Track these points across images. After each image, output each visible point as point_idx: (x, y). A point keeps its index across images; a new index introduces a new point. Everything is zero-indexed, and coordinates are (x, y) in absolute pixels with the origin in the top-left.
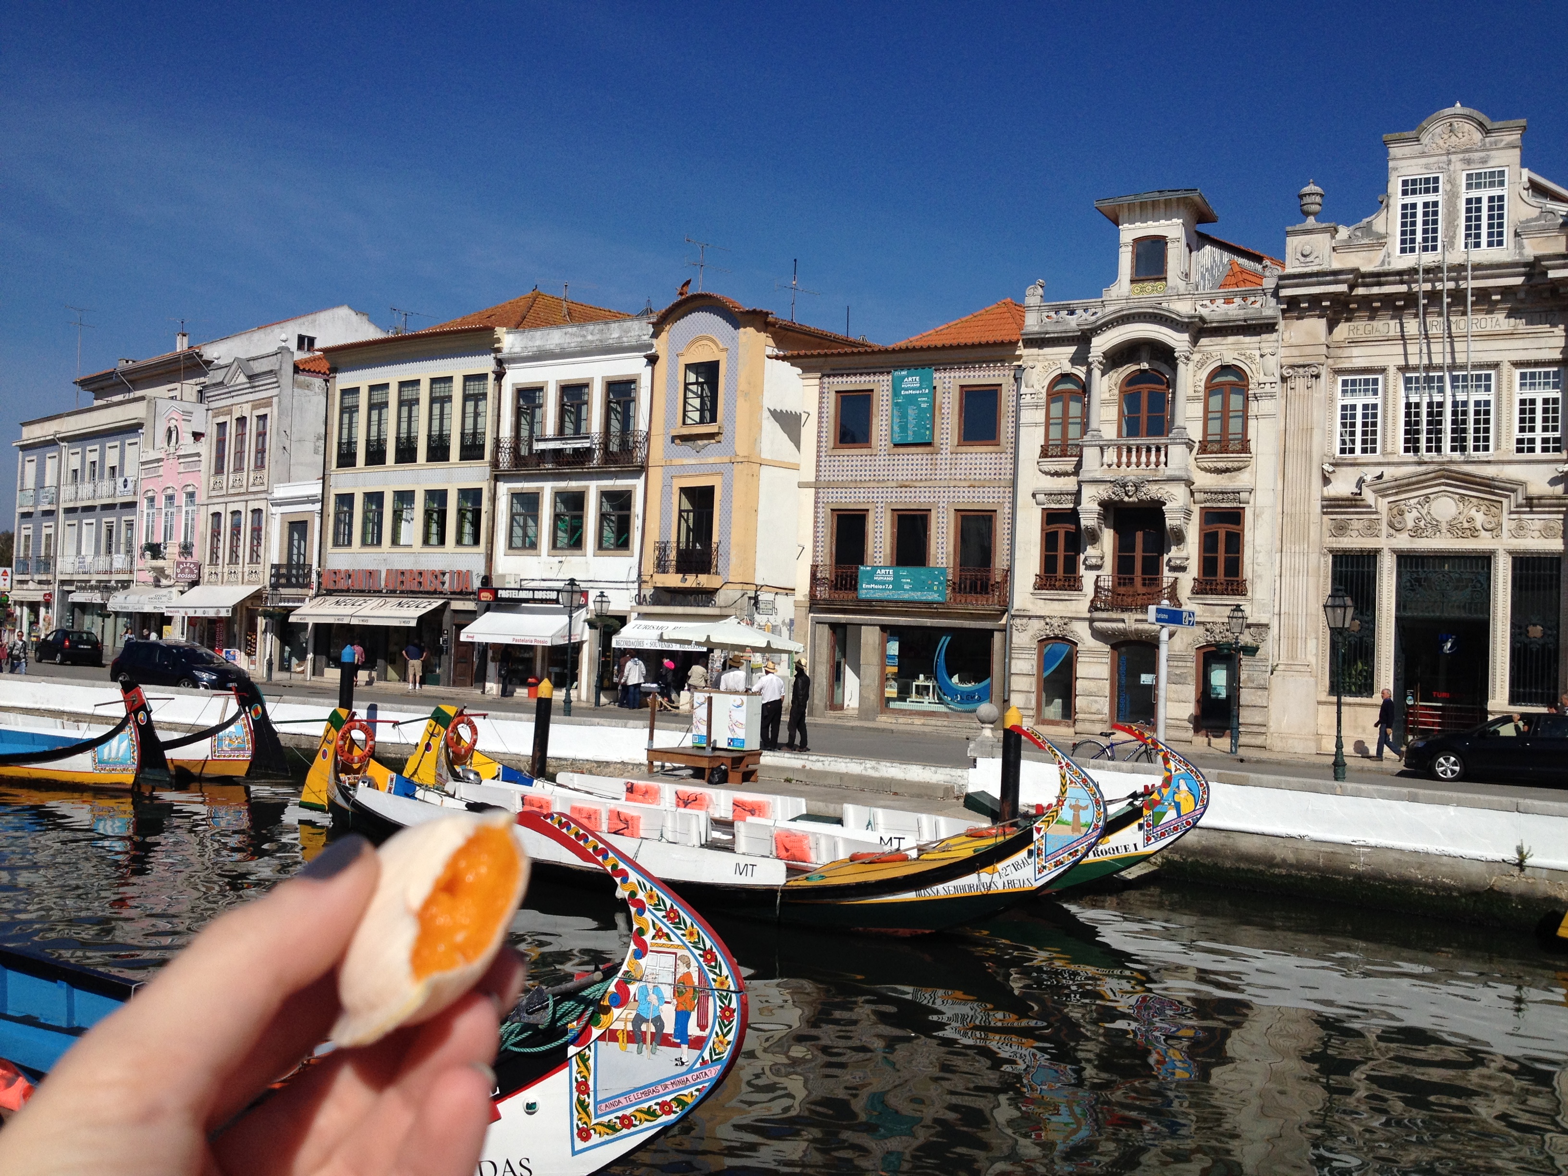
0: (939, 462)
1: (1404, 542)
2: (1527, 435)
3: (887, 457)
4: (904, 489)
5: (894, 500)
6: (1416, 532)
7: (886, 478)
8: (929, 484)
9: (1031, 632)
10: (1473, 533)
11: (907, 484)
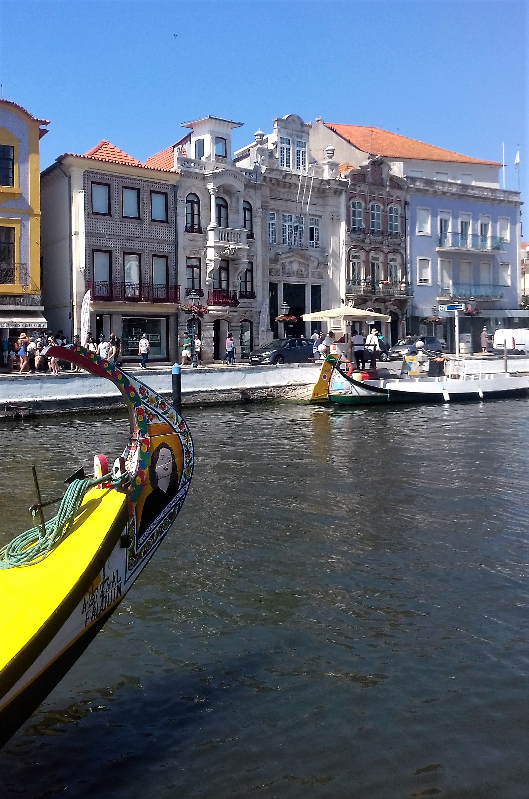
0: (144, 228)
1: (286, 280)
2: (312, 241)
3: (120, 223)
4: (128, 241)
5: (124, 246)
6: (289, 275)
7: (120, 234)
8: (140, 240)
10: (302, 276)
11: (130, 238)
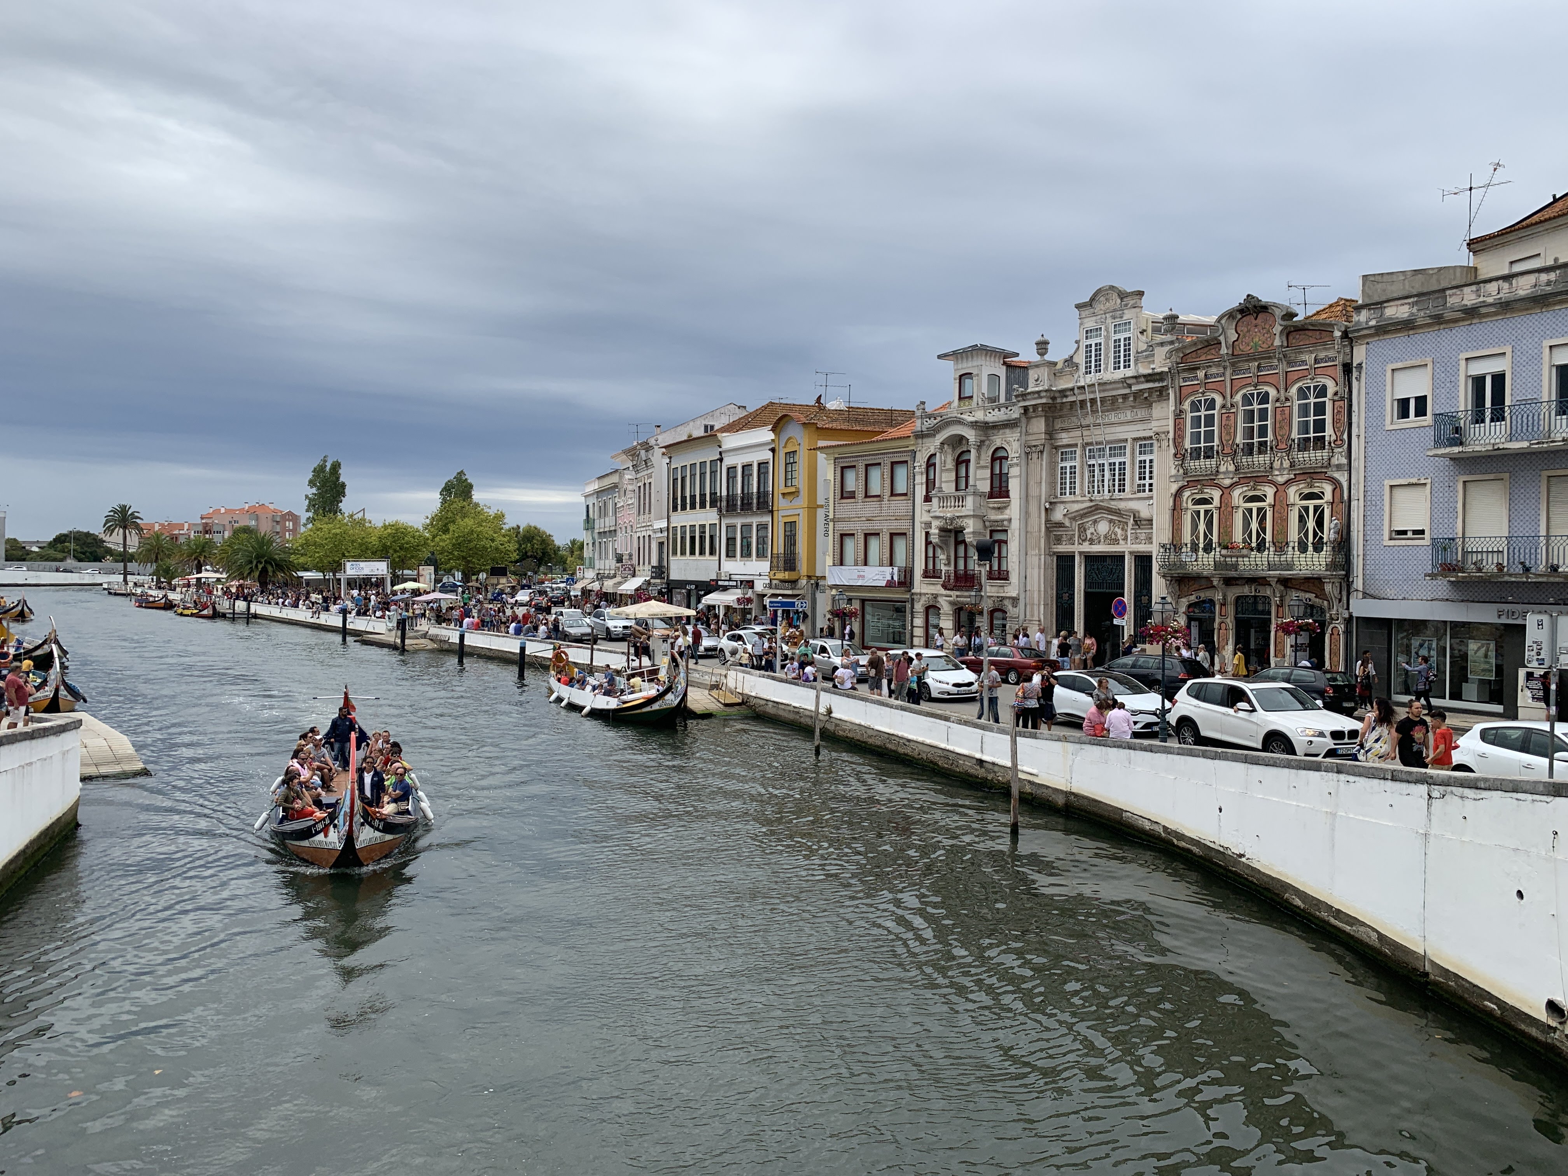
0: (883, 506)
1: (1086, 548)
2: (1142, 482)
3: (862, 504)
5: (865, 528)
6: (1092, 542)
7: (861, 515)
8: (880, 518)
9: (922, 602)
10: (1116, 541)
11: (871, 518)
